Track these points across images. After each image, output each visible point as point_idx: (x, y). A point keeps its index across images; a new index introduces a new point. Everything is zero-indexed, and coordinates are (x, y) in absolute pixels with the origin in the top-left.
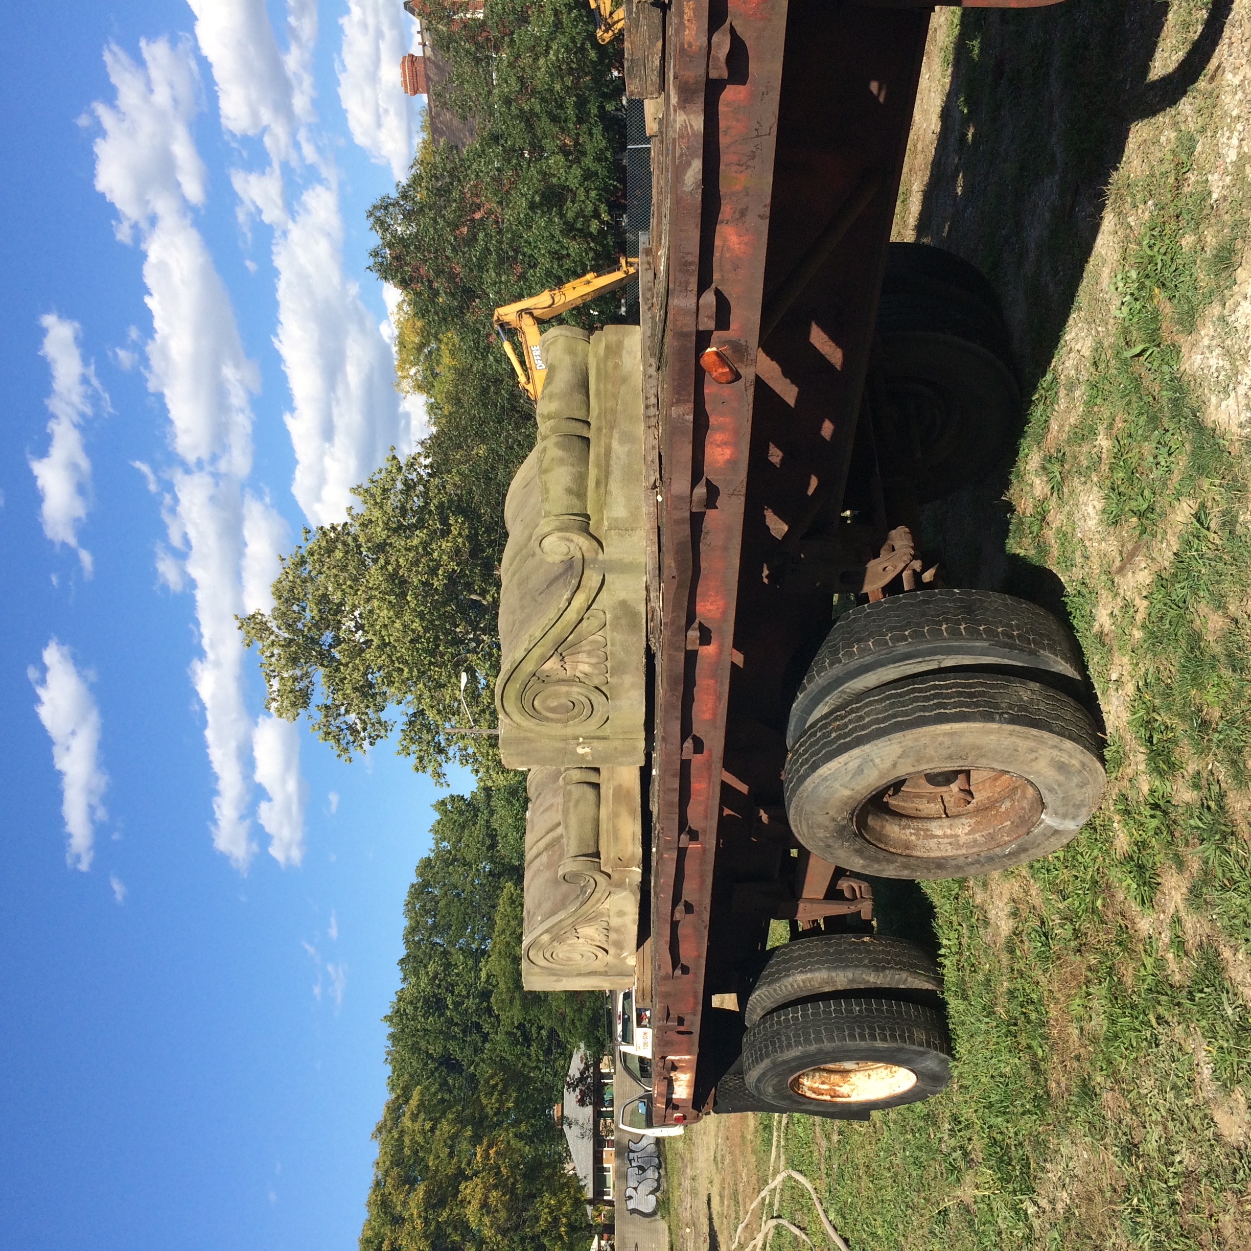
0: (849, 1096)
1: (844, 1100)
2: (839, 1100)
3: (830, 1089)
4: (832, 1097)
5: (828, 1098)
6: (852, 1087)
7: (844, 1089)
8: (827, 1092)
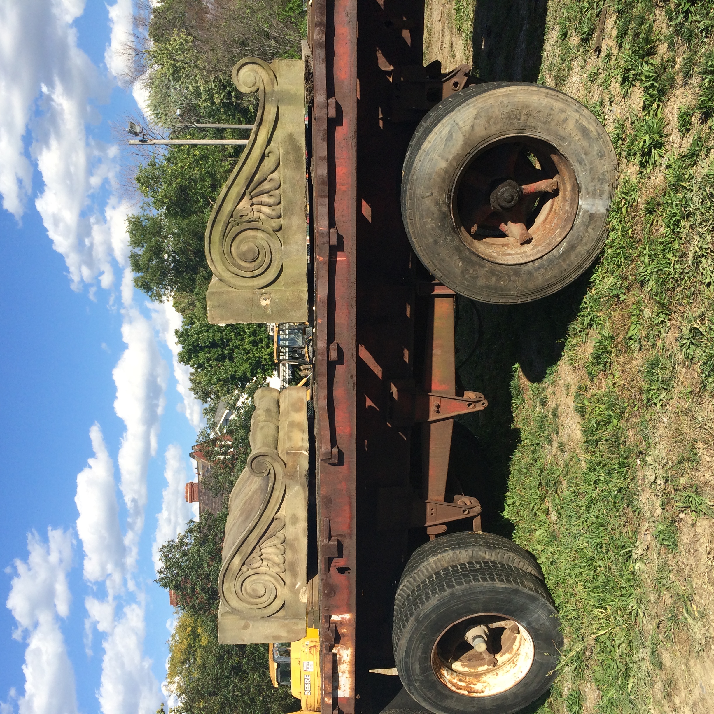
0: (483, 692)
1: (479, 695)
2: (475, 695)
3: (467, 687)
4: (469, 692)
5: (466, 693)
6: (485, 685)
7: (478, 686)
8: (464, 688)
